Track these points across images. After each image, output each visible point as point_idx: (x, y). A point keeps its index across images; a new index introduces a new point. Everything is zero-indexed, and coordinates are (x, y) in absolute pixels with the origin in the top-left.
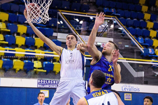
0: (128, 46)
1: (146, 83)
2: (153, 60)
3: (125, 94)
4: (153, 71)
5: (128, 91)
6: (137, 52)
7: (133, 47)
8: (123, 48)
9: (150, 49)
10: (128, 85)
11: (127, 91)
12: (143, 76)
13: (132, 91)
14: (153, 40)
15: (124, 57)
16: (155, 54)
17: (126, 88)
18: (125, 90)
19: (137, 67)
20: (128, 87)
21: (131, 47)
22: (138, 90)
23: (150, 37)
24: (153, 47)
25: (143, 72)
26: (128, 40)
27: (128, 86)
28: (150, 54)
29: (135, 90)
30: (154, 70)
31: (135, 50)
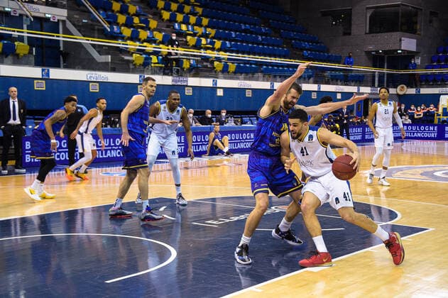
0: (86, 21)
1: (114, 70)
2: (120, 41)
3: (91, 84)
4: (121, 55)
6: (98, 30)
7: (95, 23)
8: (81, 24)
9: (115, 27)
10: (94, 72)
11: (92, 80)
12: (110, 61)
14: (117, 14)
15: (84, 36)
16: (121, 33)
19: (100, 49)
20: (93, 76)
21: (90, 22)
23: (113, 11)
24: (117, 24)
25: (110, 56)
26: (86, 14)
28: (115, 33)
30: (121, 53)
31: (96, 27)
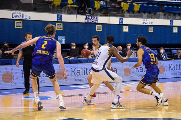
1: (35, 10)
5: (19, 18)
10: (18, 12)
11: (17, 19)
12: (32, 2)
13: (23, 19)
17: (17, 15)
18: (16, 17)
22: (29, 18)
27: (18, 14)
29: (26, 17)
